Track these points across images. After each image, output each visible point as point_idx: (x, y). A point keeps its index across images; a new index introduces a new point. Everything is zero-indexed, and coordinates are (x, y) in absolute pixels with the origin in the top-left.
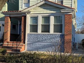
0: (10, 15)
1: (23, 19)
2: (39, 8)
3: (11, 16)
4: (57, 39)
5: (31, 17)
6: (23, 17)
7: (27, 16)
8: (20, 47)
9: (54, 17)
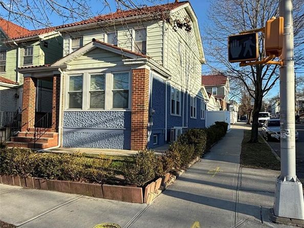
0: (33, 73)
1: (55, 82)
2: (86, 57)
3: (36, 76)
4: (118, 122)
5: (71, 78)
6: (55, 78)
7: (62, 75)
8: (46, 138)
9: (113, 75)
